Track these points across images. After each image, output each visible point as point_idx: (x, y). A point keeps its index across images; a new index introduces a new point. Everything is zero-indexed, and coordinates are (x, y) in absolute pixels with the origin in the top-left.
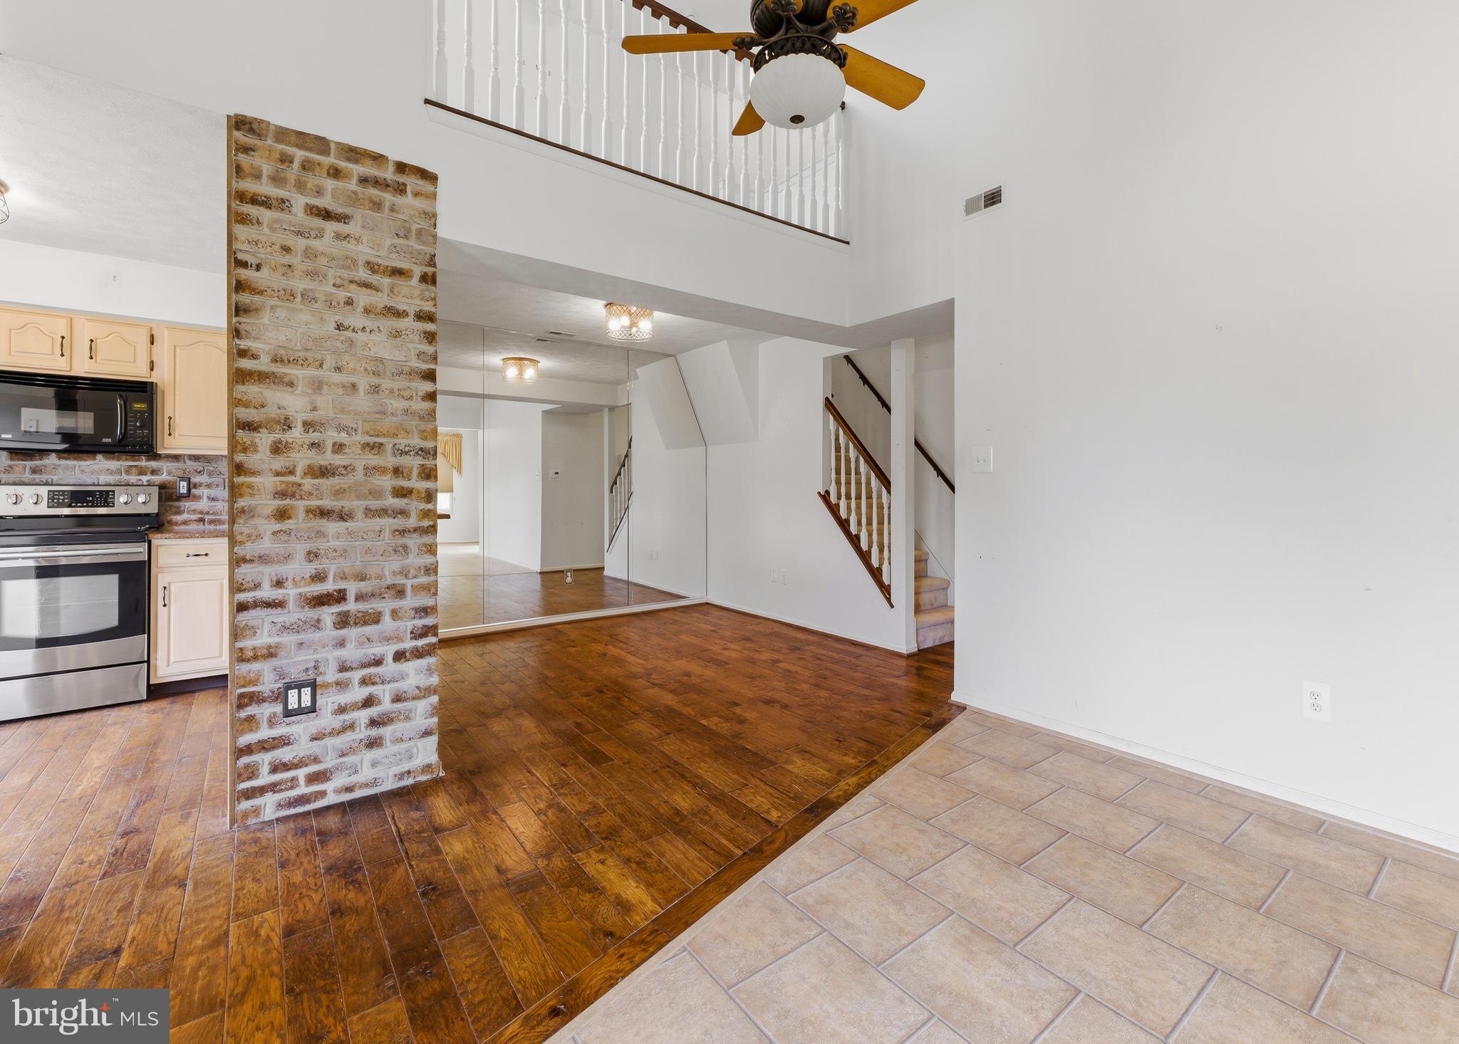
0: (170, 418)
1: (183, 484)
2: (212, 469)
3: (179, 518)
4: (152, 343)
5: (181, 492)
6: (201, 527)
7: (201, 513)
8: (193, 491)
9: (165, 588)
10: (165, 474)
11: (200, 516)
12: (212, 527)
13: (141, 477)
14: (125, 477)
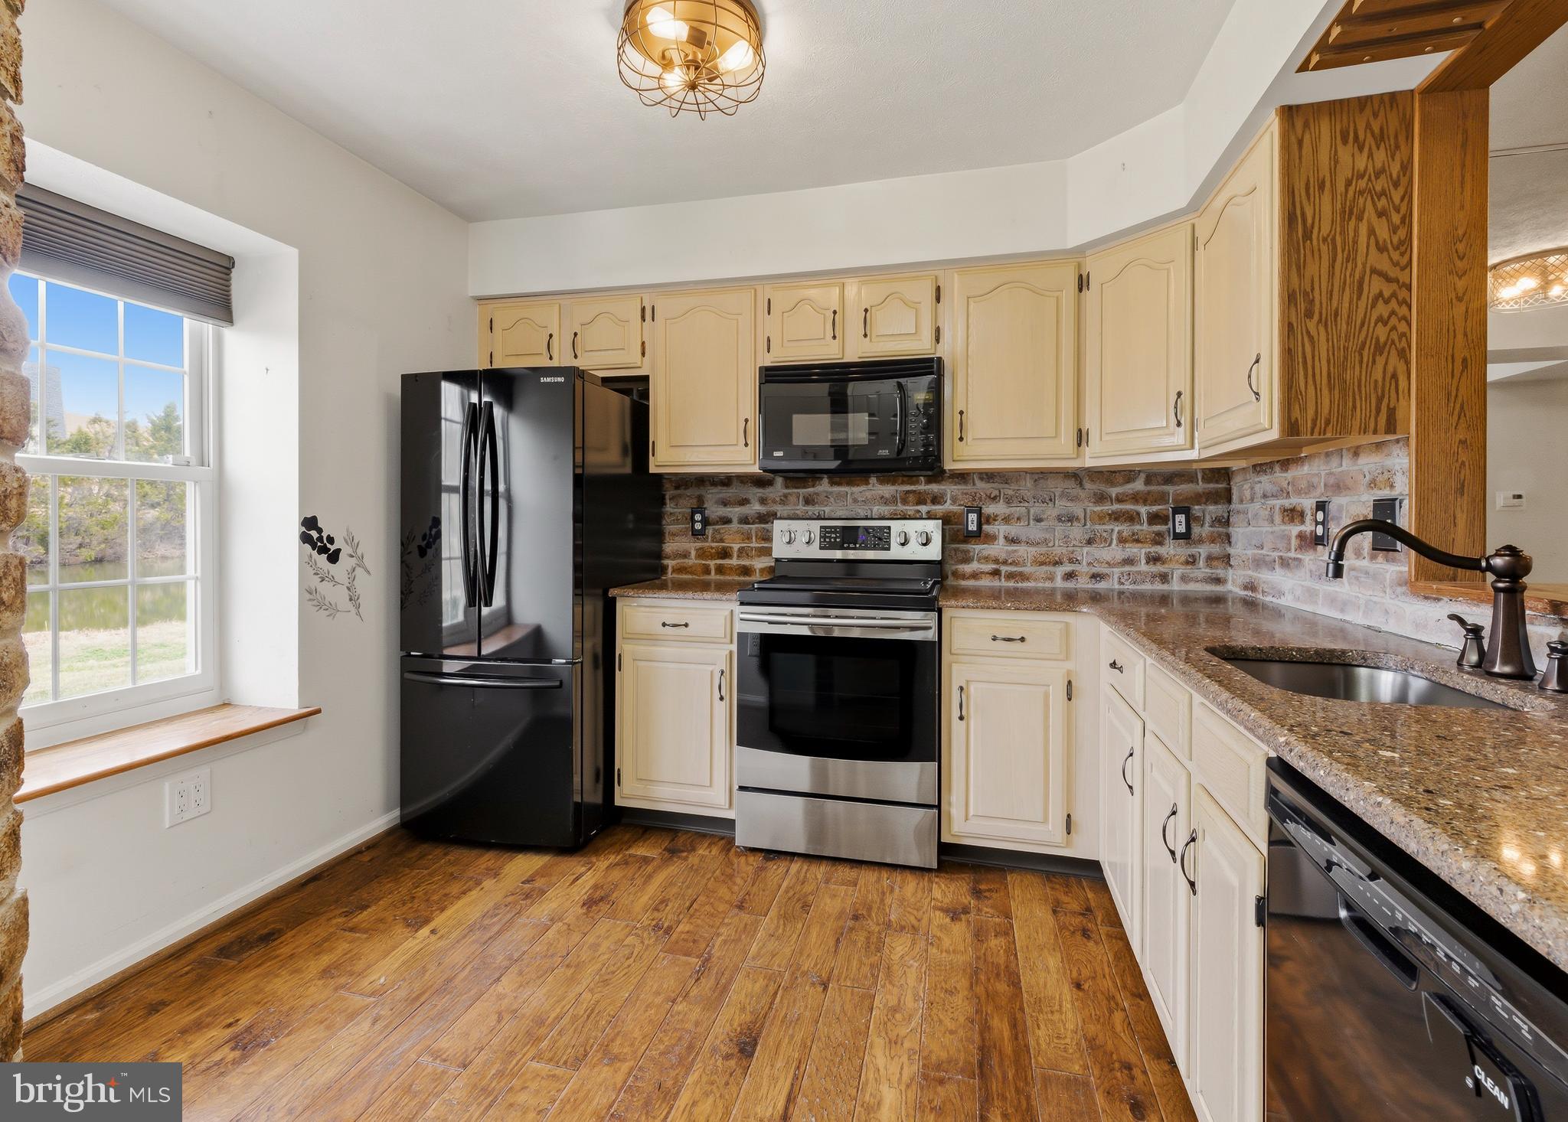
0: (961, 413)
1: (973, 517)
2: (1010, 492)
3: (968, 568)
4: (938, 300)
5: (970, 529)
6: (996, 583)
7: (996, 561)
8: (985, 527)
9: (961, 689)
10: (949, 501)
11: (994, 566)
12: (1011, 584)
13: (919, 508)
14: (901, 507)
